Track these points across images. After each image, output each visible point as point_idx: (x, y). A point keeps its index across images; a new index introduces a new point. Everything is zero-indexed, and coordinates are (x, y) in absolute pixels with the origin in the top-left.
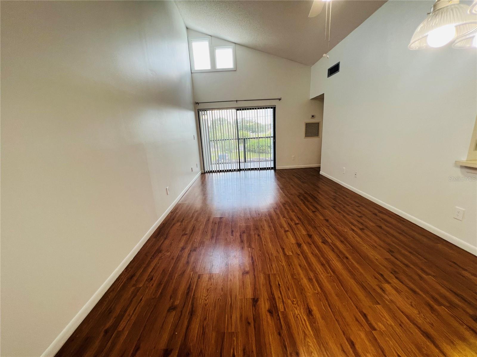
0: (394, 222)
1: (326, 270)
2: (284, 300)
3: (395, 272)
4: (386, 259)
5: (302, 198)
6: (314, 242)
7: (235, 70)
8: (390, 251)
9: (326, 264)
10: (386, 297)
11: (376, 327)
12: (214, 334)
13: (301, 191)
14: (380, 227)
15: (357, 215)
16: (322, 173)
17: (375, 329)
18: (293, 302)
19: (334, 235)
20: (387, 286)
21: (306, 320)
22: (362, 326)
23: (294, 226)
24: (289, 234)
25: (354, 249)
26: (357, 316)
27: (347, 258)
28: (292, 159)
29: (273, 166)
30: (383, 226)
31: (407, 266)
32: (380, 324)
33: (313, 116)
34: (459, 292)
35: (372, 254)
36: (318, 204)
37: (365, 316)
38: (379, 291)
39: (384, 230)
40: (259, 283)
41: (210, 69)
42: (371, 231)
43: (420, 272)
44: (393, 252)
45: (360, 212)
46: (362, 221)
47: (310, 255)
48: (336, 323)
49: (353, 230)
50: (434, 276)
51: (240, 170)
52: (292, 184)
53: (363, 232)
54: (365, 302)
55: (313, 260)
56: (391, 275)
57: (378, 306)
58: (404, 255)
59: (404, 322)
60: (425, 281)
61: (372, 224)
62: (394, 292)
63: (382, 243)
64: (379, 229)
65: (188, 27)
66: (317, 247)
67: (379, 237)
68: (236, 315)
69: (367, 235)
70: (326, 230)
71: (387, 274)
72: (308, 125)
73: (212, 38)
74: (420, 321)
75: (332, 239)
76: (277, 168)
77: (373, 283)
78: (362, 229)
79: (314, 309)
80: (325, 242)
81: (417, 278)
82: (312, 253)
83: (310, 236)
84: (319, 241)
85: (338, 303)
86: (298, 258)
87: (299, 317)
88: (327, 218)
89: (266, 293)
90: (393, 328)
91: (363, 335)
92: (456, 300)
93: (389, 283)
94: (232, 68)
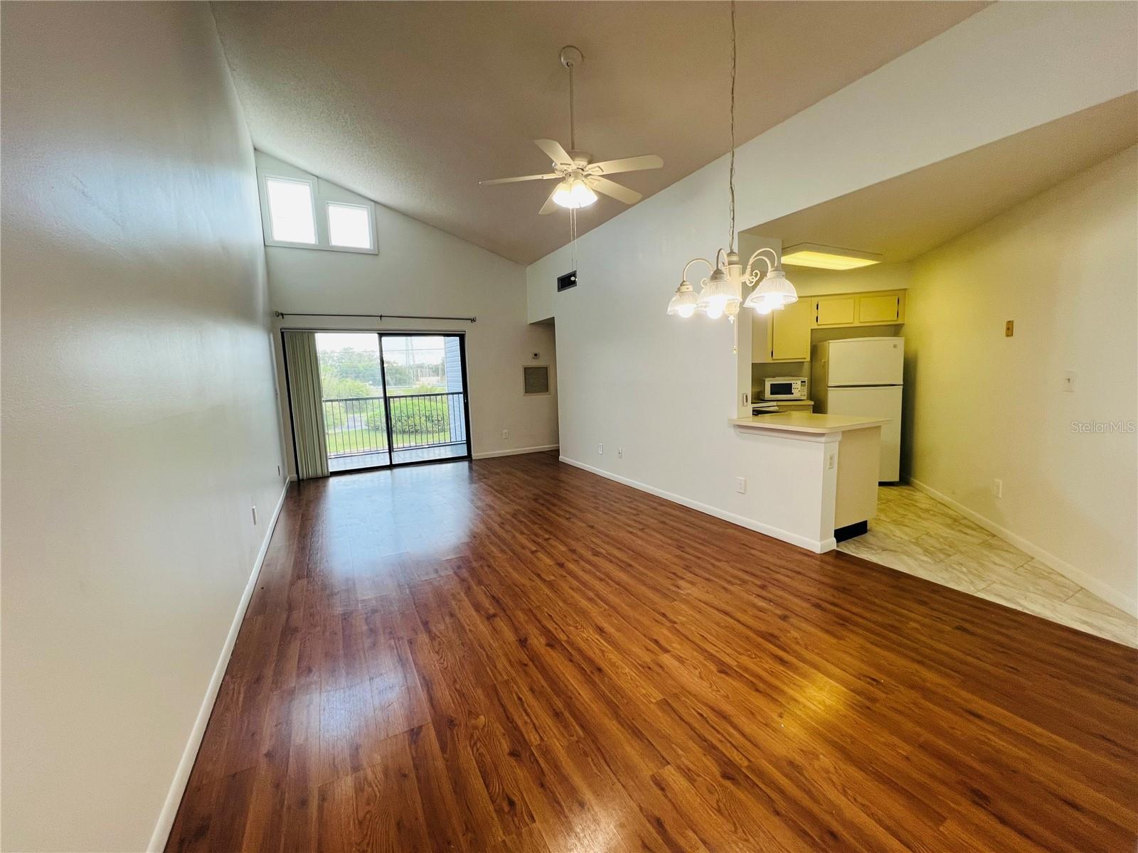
0: (677, 513)
1: (608, 584)
2: (563, 628)
3: (687, 566)
4: (677, 556)
5: (543, 502)
6: (582, 557)
7: (377, 253)
8: (679, 547)
9: (606, 578)
10: (682, 592)
11: (676, 620)
12: (480, 691)
13: (536, 491)
14: (664, 523)
15: (632, 513)
16: (562, 458)
17: (675, 623)
18: (576, 628)
19: (608, 543)
20: (681, 583)
21: (599, 639)
22: (662, 624)
23: (545, 544)
24: (540, 555)
25: (638, 555)
26: (656, 618)
27: (630, 565)
28: (504, 437)
29: (466, 454)
30: (667, 521)
31: (699, 558)
32: (680, 617)
33: (536, 355)
34: (748, 569)
35: (659, 554)
36: (570, 506)
37: (664, 615)
38: (674, 589)
39: (669, 525)
40: (519, 622)
41: (313, 242)
42: (654, 530)
43: (713, 561)
44: (683, 547)
45: (634, 509)
46: (639, 520)
47: (581, 573)
48: (635, 630)
49: (631, 533)
50: (726, 562)
51: (391, 467)
52: (516, 482)
53: (644, 532)
54: (662, 603)
55: (586, 577)
56: (684, 571)
57: (676, 602)
58: (694, 548)
59: (702, 608)
60: (718, 568)
61: (652, 520)
62: (689, 586)
63: (670, 541)
64: (661, 525)
65: (258, 146)
66: (588, 562)
67: (663, 535)
68: (502, 663)
69: (650, 535)
70: (594, 540)
71: (680, 571)
72: (527, 370)
73: (320, 181)
74: (716, 603)
75: (605, 548)
76: (475, 455)
77: (667, 583)
78: (642, 530)
79: (605, 625)
80: (596, 554)
81: (709, 566)
82: (583, 571)
83: (574, 551)
84: (588, 555)
85: (630, 612)
86: (566, 580)
87: (589, 639)
88: (590, 524)
89: (535, 630)
90: (693, 617)
91: (665, 632)
92: (747, 577)
93: (683, 579)
94: (367, 249)
